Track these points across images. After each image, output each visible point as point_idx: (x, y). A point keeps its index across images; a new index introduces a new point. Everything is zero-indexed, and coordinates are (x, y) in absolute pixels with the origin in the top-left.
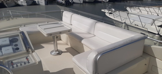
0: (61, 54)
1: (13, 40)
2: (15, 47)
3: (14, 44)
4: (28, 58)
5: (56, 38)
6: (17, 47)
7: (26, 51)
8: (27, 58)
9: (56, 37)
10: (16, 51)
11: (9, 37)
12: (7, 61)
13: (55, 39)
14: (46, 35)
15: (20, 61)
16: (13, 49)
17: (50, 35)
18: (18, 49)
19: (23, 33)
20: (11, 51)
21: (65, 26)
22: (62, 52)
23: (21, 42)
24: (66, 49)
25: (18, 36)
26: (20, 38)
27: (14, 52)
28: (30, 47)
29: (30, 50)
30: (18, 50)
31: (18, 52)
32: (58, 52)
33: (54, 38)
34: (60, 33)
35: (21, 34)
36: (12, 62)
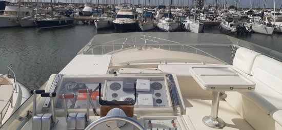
0: (222, 128)
1: (155, 86)
2: (157, 98)
3: (156, 92)
4: (175, 121)
5: (218, 95)
6: (160, 98)
7: (172, 109)
8: (173, 122)
9: (219, 93)
10: (158, 104)
11: (151, 79)
12: (142, 117)
13: (217, 96)
14: (203, 87)
15: (161, 124)
16: (153, 99)
17: (212, 88)
18: (160, 101)
19: (170, 76)
20: (151, 102)
21: (241, 76)
22: (225, 125)
23: (166, 91)
24: (233, 120)
25: (162, 79)
26: (165, 84)
27: (155, 106)
28: (179, 104)
29: (179, 109)
30: (161, 104)
31: (160, 106)
32: (217, 123)
34: (231, 88)
35: (168, 78)
36: (150, 122)
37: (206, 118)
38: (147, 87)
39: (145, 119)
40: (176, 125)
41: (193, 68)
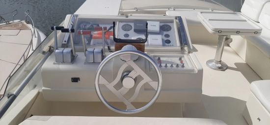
0: (224, 70)
1: (165, 28)
2: (166, 39)
3: (165, 33)
4: (182, 59)
5: (224, 40)
6: (168, 39)
7: (180, 48)
8: (180, 59)
9: (225, 37)
10: (166, 44)
11: (161, 21)
12: (152, 55)
13: (222, 40)
14: (210, 31)
15: (170, 60)
16: (163, 40)
17: (219, 31)
18: (168, 42)
19: (180, 19)
20: (160, 42)
22: (227, 68)
23: (174, 32)
24: (236, 64)
25: (172, 22)
26: (175, 27)
27: (164, 45)
28: (187, 44)
29: (186, 48)
30: (169, 44)
31: (168, 46)
32: (220, 65)
33: (222, 38)
34: (238, 32)
35: (178, 21)
36: (159, 59)
37: (210, 61)
38: (157, 29)
39: (155, 56)
40: (183, 62)
41: (201, 13)
